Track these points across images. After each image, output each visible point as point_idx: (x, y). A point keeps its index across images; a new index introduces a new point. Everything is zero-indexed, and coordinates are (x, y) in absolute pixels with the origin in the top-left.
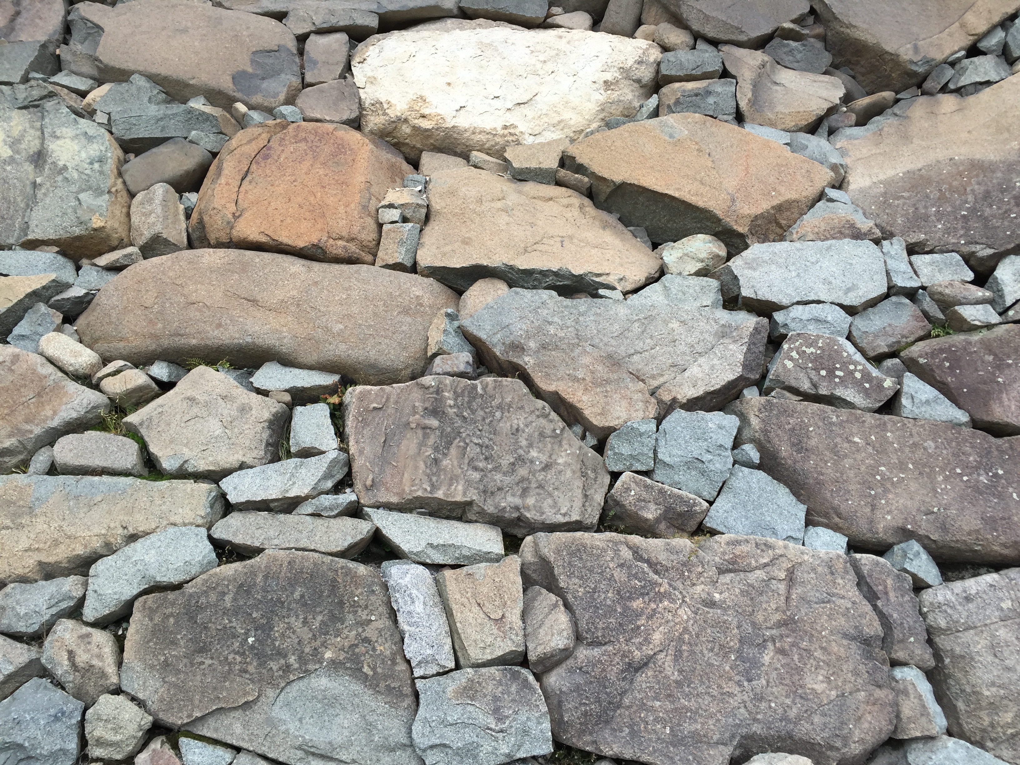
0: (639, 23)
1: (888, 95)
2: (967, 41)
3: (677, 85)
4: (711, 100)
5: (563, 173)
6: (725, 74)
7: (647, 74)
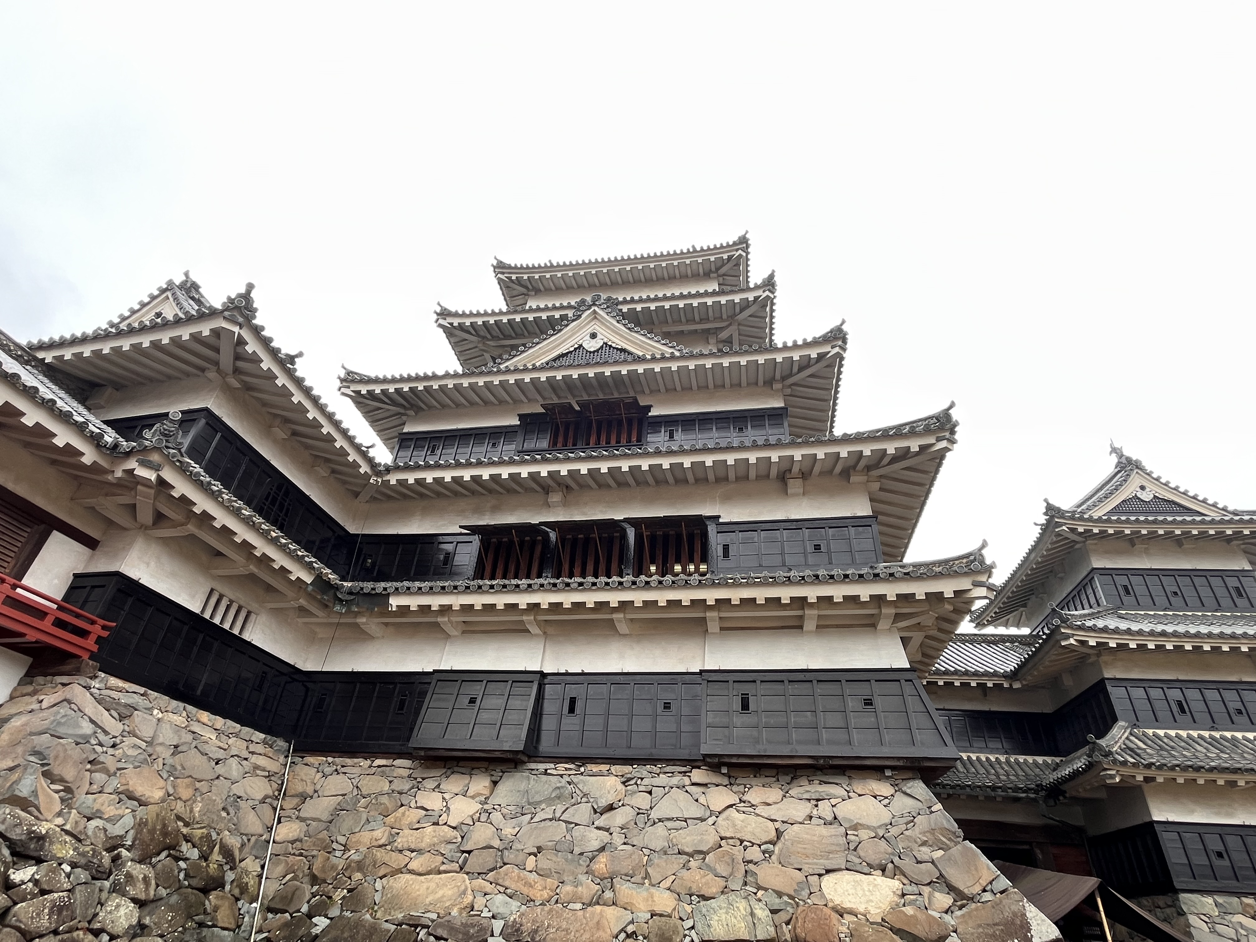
0: (895, 875)
1: (965, 901)
2: (982, 888)
3: (908, 896)
4: (918, 902)
5: (883, 923)
6: (920, 894)
7: (900, 893)
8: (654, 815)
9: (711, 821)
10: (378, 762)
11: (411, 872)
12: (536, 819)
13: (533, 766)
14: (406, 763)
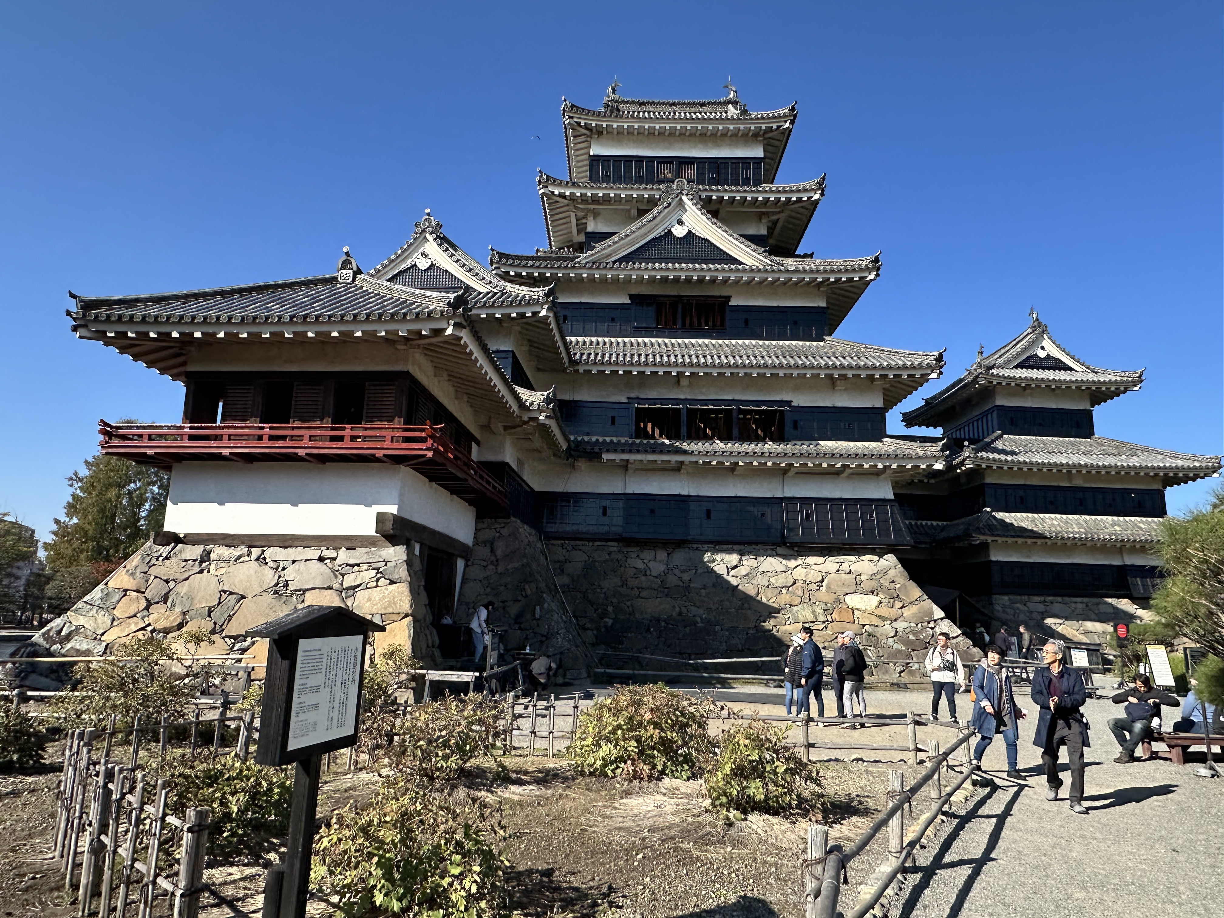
8: (761, 569)
9: (790, 572)
10: (596, 544)
11: (642, 598)
12: (699, 571)
13: (690, 545)
14: (616, 544)
